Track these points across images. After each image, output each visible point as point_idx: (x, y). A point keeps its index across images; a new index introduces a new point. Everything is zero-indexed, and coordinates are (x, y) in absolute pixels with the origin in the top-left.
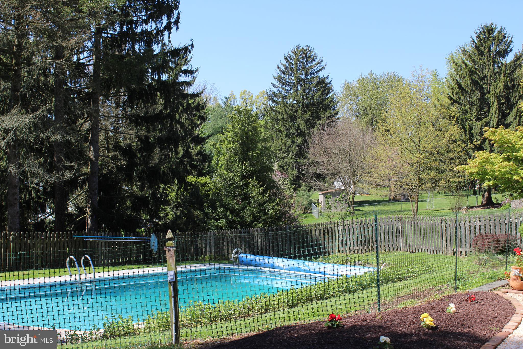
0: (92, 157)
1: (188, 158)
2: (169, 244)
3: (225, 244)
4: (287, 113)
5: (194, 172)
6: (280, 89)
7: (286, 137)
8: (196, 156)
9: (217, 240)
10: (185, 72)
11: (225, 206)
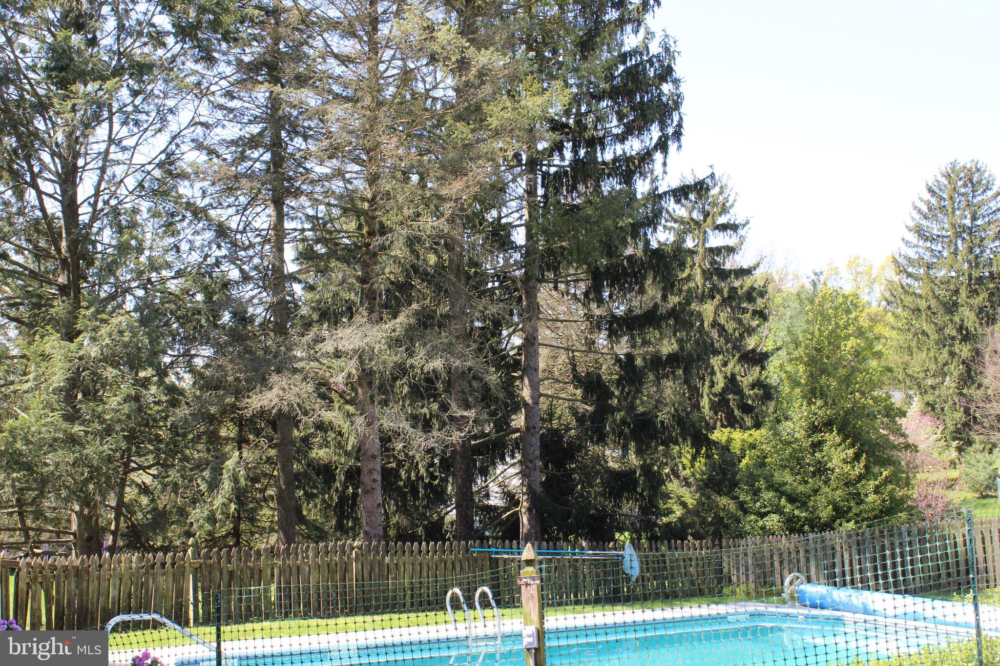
0: (529, 400)
1: (736, 393)
2: (527, 572)
3: (777, 564)
4: (937, 297)
5: (749, 421)
6: (920, 250)
7: (937, 344)
8: (749, 390)
9: (759, 558)
10: (724, 227)
11: (778, 489)
